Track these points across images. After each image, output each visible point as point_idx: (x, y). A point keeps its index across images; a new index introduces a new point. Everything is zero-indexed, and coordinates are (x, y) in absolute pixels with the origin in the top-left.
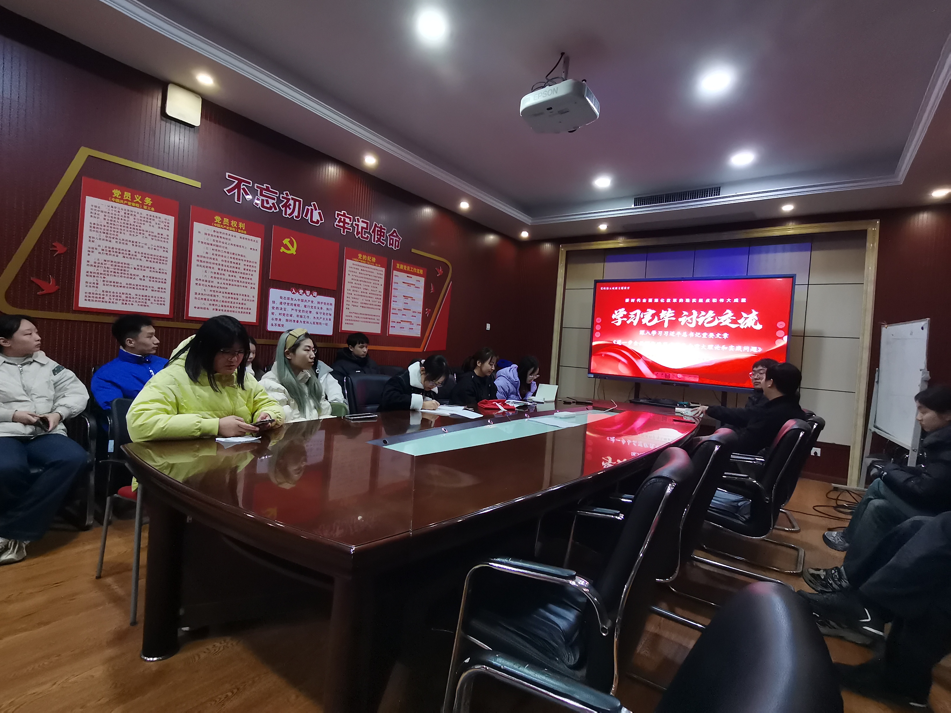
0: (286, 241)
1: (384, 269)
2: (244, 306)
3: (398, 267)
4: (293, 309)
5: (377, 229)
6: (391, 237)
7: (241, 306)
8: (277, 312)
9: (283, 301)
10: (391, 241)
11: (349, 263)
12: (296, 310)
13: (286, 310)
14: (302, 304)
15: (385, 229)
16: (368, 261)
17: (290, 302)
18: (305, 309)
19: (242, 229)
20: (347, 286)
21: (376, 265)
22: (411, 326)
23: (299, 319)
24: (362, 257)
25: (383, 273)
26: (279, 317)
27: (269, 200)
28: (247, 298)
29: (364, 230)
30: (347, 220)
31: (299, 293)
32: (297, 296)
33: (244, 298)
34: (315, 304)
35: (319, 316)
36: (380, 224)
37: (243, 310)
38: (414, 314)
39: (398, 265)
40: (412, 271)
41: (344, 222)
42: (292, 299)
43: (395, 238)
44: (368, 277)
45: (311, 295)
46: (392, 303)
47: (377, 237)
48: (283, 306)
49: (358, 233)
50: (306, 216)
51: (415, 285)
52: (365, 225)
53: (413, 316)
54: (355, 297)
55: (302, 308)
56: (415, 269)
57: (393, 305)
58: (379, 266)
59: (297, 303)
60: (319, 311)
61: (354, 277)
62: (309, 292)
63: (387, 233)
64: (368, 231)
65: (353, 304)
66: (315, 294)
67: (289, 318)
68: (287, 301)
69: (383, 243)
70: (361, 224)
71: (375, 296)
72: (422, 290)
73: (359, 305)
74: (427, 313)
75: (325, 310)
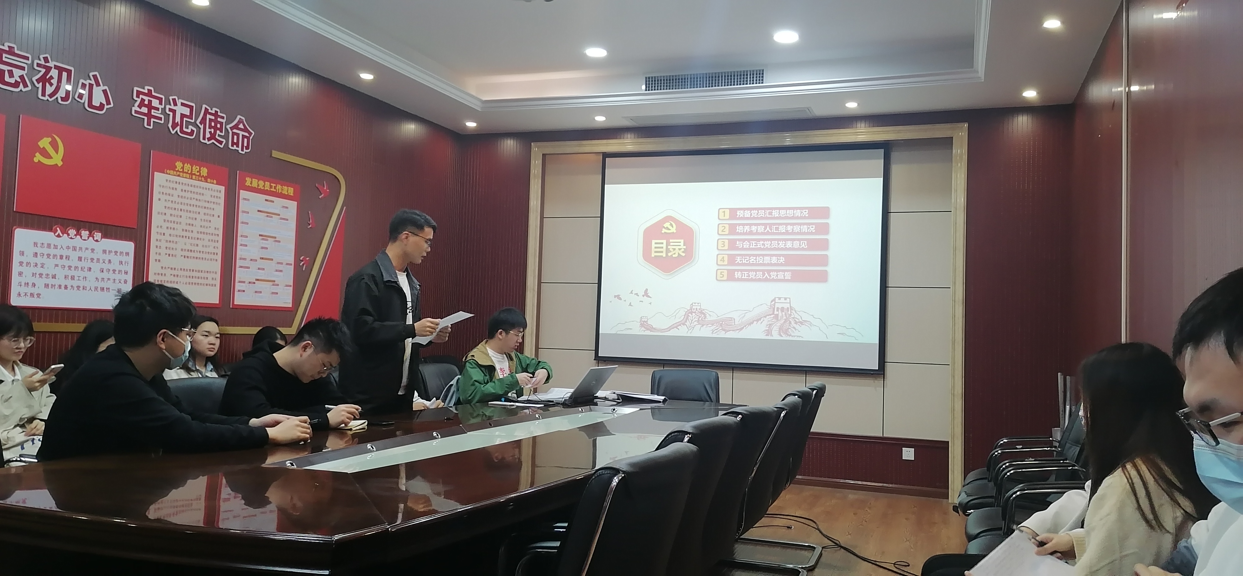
0: (45, 143)
1: (222, 188)
3: (248, 183)
4: (57, 265)
5: (208, 116)
6: (235, 131)
8: (28, 270)
9: (39, 250)
10: (235, 137)
11: (159, 179)
12: (64, 267)
13: (45, 266)
14: (74, 255)
15: (223, 118)
16: (194, 174)
17: (52, 251)
18: (80, 264)
20: (157, 221)
21: (209, 180)
22: (275, 289)
23: (69, 283)
24: (183, 168)
25: (222, 195)
26: (31, 280)
27: (14, 70)
29: (185, 119)
30: (155, 103)
31: (68, 235)
32: (64, 240)
34: (98, 254)
35: (105, 275)
36: (214, 109)
38: (280, 267)
39: (248, 180)
40: (273, 190)
41: (150, 107)
42: (56, 247)
43: (241, 133)
44: (194, 202)
45: (91, 238)
46: (239, 247)
47: (210, 132)
48: (39, 260)
49: (175, 125)
50: (81, 97)
51: (279, 215)
52: (187, 111)
53: (277, 271)
54: (171, 239)
55: (74, 262)
56: (279, 187)
57: (241, 252)
58: (213, 183)
59: (65, 253)
60: (106, 266)
61: (169, 204)
62: (87, 232)
63: (227, 123)
64: (193, 121)
65: (168, 252)
66: (98, 235)
67: (50, 281)
68: (46, 251)
69: (221, 143)
70: (181, 110)
71: (207, 237)
72: (292, 224)
73: (179, 253)
74: (303, 264)
75: (115, 265)
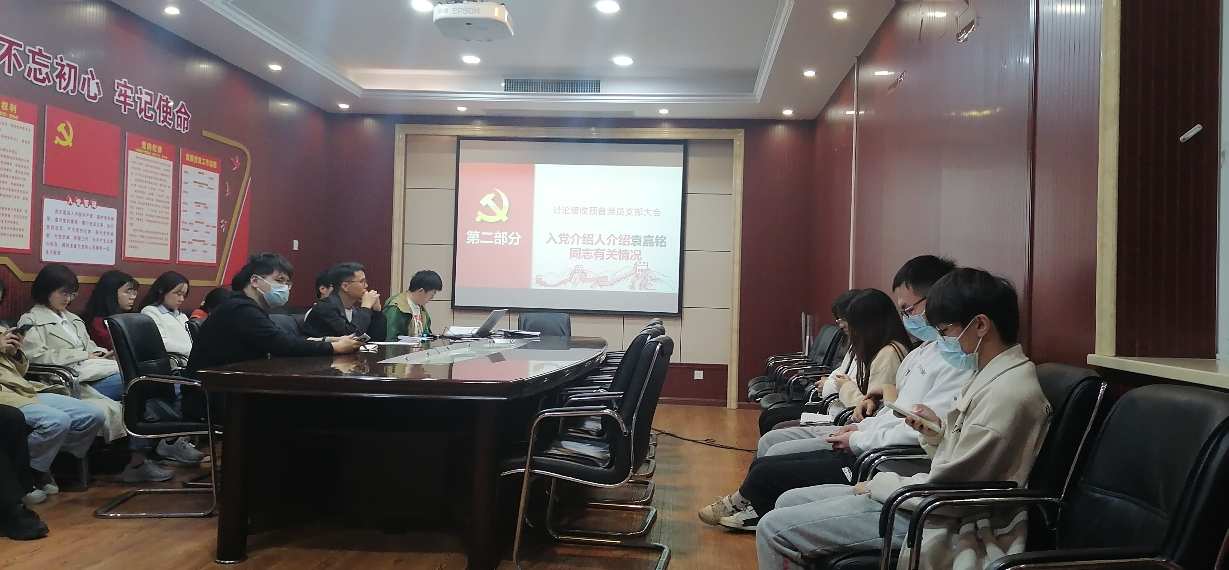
0: (61, 128)
1: (171, 163)
2: (16, 226)
3: (187, 159)
4: (69, 228)
5: (162, 103)
6: (179, 114)
7: (13, 226)
8: (52, 232)
9: (59, 216)
10: (179, 119)
11: (132, 155)
12: (74, 229)
13: (62, 229)
14: (80, 220)
15: (171, 103)
16: (154, 152)
17: (67, 217)
18: (84, 227)
19: (13, 113)
20: (131, 191)
21: (163, 156)
22: (205, 248)
23: (77, 242)
24: (146, 146)
25: (171, 169)
26: (54, 241)
27: (43, 68)
28: (19, 214)
29: (147, 106)
30: (129, 93)
31: (76, 203)
32: (74, 208)
33: (16, 213)
34: (94, 220)
35: (99, 236)
36: (166, 96)
37: (15, 232)
38: (208, 230)
39: (187, 155)
40: (203, 163)
41: (126, 96)
42: (69, 213)
43: (183, 116)
44: (153, 175)
45: (90, 206)
46: (182, 213)
47: (163, 116)
48: (59, 224)
49: (141, 111)
50: (83, 89)
51: (207, 185)
52: (148, 99)
53: (206, 232)
54: (140, 206)
55: (80, 226)
56: (207, 161)
57: (183, 217)
58: (165, 159)
59: (74, 218)
60: (99, 229)
61: (138, 177)
62: (88, 201)
63: (174, 108)
64: (152, 107)
65: (138, 217)
66: (94, 203)
67: (66, 241)
68: (63, 216)
69: (170, 124)
70: (146, 98)
71: (162, 204)
72: (216, 193)
73: (145, 218)
74: (223, 227)
75: (105, 229)
